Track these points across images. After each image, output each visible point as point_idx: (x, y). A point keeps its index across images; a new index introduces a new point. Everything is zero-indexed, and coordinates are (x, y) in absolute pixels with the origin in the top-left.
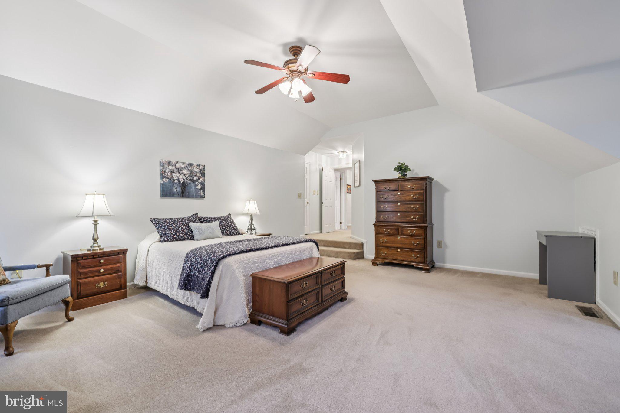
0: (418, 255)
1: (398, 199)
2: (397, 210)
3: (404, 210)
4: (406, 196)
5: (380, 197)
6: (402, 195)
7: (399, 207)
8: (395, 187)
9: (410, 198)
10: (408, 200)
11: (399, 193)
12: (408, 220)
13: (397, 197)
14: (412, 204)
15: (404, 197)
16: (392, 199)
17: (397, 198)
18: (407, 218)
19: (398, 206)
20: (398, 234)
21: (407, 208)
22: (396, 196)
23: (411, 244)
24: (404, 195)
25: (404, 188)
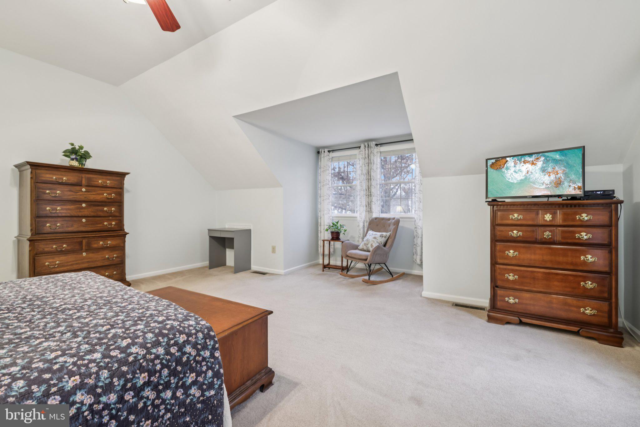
0: (115, 273)
1: (82, 198)
2: (80, 214)
3: (92, 214)
4: (96, 194)
5: (45, 193)
6: (89, 192)
7: (83, 210)
8: (76, 180)
9: (103, 198)
10: (99, 201)
11: (84, 190)
12: (98, 228)
13: (81, 195)
14: (105, 206)
15: (92, 196)
16: (71, 198)
17: (78, 196)
18: (98, 224)
19: (83, 208)
20: (82, 249)
21: (98, 211)
22: (78, 193)
23: (104, 260)
24: (92, 193)
25: (93, 183)
